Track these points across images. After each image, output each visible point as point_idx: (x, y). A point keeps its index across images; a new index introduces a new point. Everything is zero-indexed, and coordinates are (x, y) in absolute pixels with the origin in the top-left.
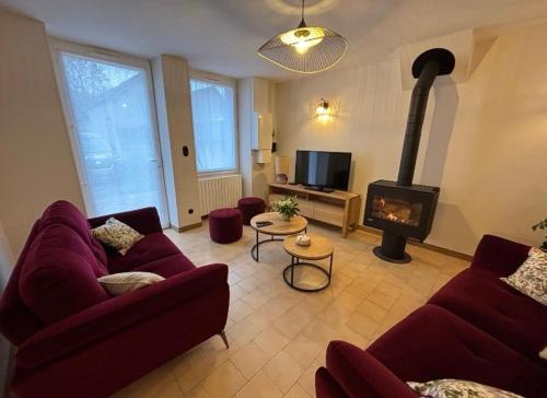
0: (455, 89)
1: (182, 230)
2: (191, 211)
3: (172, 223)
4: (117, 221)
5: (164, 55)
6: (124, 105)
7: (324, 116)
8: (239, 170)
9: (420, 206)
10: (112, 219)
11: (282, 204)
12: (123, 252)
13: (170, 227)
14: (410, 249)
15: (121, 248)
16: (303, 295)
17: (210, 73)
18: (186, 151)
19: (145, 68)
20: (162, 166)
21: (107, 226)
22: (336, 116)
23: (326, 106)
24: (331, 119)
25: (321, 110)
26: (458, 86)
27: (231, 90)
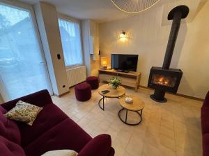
0: (186, 26)
1: (60, 96)
2: (64, 86)
3: (55, 93)
4: (24, 103)
5: (41, 2)
6: (19, 33)
7: (123, 38)
8: (84, 64)
9: (175, 79)
10: (20, 102)
11: (113, 81)
12: (30, 124)
13: (54, 95)
14: (167, 96)
15: (29, 121)
16: (132, 127)
17: (68, 16)
18: (59, 57)
19: (30, 10)
20: (46, 64)
21: (17, 108)
22: (129, 38)
23: (124, 33)
24: (127, 39)
25: (122, 35)
26: (187, 24)
27: (78, 26)
